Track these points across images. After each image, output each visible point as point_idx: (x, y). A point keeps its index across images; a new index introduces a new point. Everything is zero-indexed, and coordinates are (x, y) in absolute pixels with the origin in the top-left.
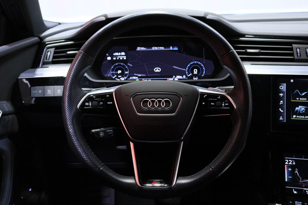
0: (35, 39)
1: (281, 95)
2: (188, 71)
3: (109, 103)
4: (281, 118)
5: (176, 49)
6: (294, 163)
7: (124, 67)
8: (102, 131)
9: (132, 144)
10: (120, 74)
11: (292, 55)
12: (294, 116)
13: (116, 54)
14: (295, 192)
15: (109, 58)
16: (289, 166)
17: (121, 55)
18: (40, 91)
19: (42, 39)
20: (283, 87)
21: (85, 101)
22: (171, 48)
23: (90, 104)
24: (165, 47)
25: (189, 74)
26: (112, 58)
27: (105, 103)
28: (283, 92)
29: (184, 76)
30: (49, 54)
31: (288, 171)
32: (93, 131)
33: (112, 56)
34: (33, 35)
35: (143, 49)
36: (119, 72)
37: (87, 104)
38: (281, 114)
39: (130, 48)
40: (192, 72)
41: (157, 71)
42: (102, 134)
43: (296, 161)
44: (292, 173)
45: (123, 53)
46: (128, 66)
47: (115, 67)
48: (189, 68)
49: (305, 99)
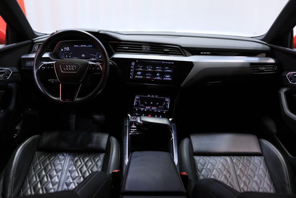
0: (30, 41)
1: (132, 67)
2: (97, 56)
3: (52, 67)
4: (131, 77)
5: (91, 46)
6: (139, 98)
7: (69, 54)
8: (53, 80)
9: (61, 85)
10: (67, 57)
11: (142, 50)
12: (136, 76)
13: (65, 48)
14: (137, 110)
15: (62, 50)
16: (137, 99)
17: (68, 49)
18: (30, 64)
19: (33, 41)
20: (133, 64)
21: (42, 66)
22: (89, 46)
23: (44, 68)
24: (86, 45)
25: (97, 57)
26: (63, 50)
27: (50, 67)
28: (133, 66)
29: (95, 59)
30: (36, 47)
31: (136, 101)
32: (49, 80)
33: (63, 49)
34: (29, 40)
35: (77, 46)
36: (67, 56)
37: (43, 68)
38: (131, 75)
39: (71, 45)
40: (99, 57)
41: (83, 56)
42: (52, 82)
43: (140, 97)
44: (137, 102)
45: (68, 48)
46: (71, 54)
47: (65, 54)
48: (97, 55)
49: (141, 69)
